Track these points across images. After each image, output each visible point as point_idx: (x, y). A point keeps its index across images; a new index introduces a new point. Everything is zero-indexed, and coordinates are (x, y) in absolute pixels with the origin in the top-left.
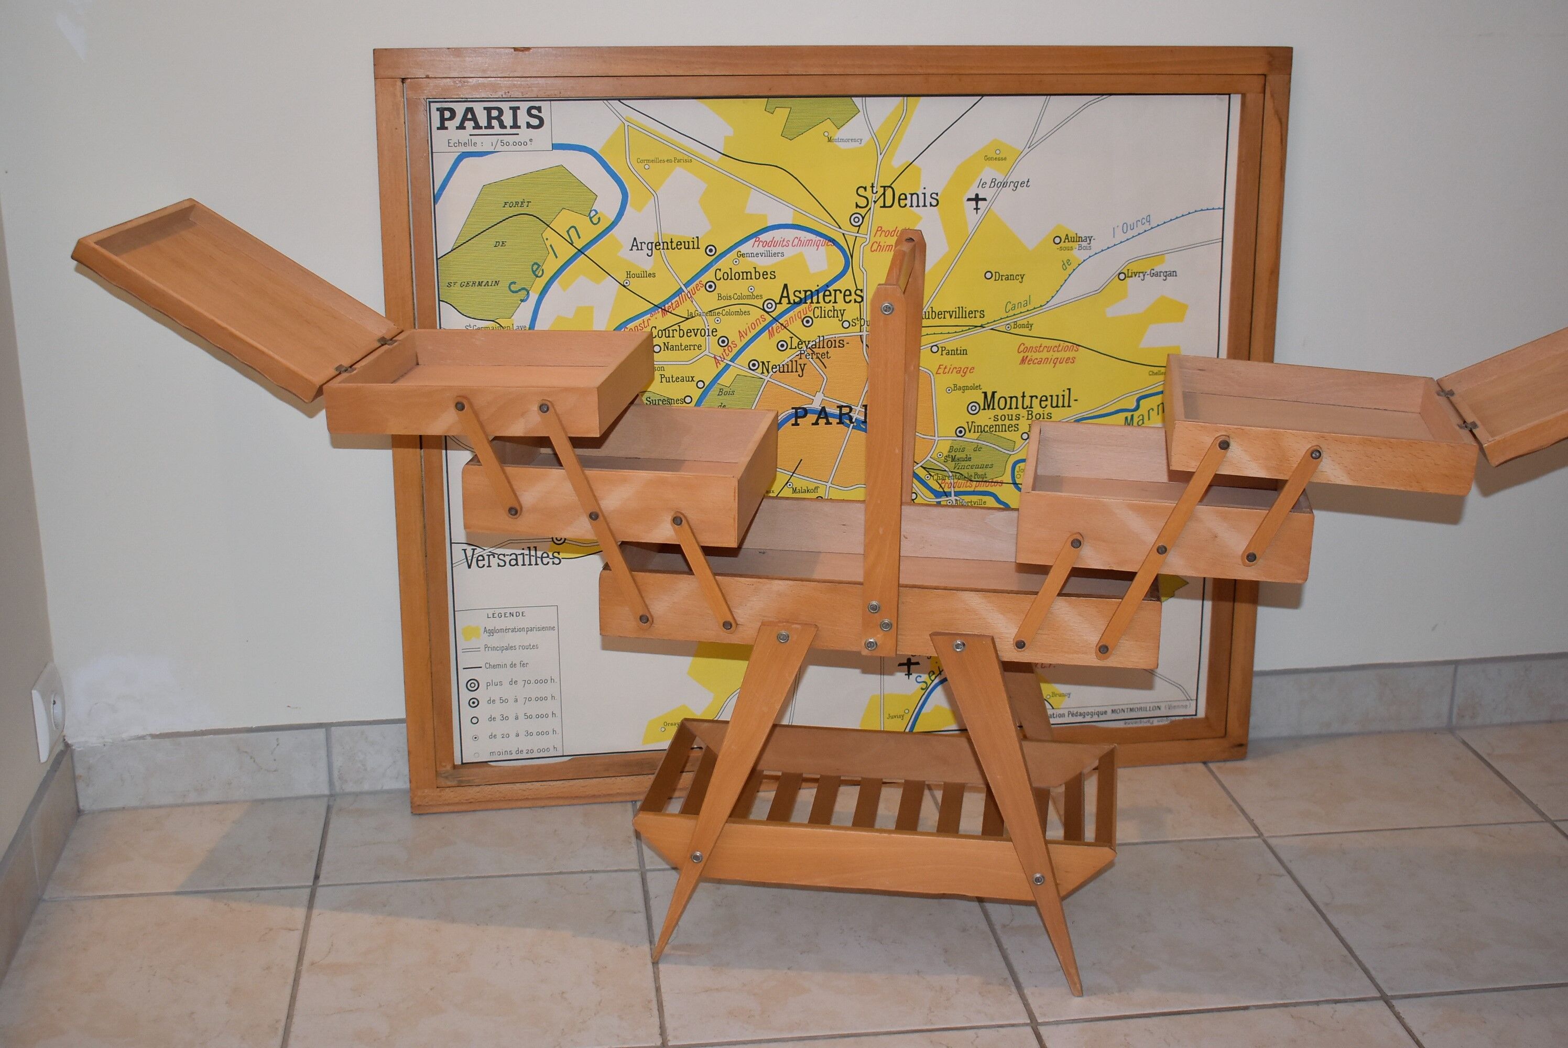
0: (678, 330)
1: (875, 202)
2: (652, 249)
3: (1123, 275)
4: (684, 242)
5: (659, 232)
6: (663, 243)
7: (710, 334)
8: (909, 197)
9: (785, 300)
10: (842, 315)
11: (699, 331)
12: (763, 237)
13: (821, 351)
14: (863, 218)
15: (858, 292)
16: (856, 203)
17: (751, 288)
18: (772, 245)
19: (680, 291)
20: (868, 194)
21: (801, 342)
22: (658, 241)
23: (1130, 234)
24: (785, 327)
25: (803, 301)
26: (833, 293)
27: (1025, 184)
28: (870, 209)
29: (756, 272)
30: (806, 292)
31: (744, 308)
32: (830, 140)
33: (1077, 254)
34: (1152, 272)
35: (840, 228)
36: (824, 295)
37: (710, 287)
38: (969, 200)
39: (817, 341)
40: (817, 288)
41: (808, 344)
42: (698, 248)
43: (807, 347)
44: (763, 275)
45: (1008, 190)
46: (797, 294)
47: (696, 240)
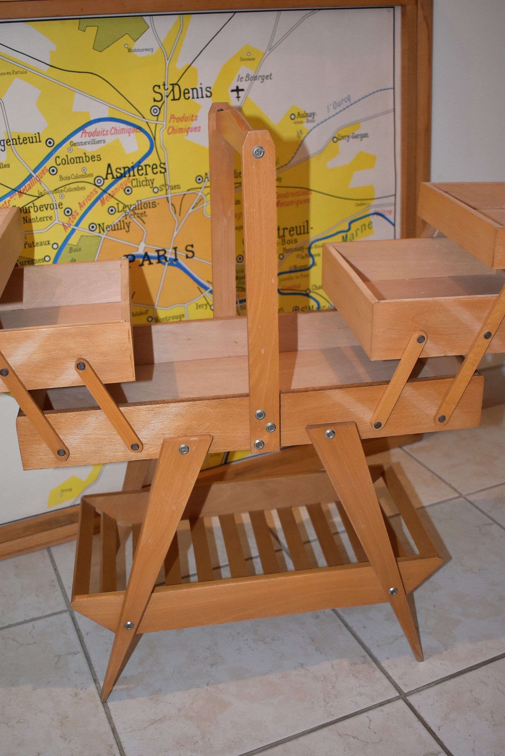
0: (33, 206)
1: (167, 96)
2: (4, 145)
3: (336, 139)
4: (29, 138)
5: (8, 132)
6: (13, 140)
7: (58, 207)
8: (191, 91)
9: (110, 176)
10: (152, 183)
11: (49, 206)
12: (88, 129)
13: (140, 211)
14: (160, 109)
15: (162, 165)
16: (154, 98)
17: (84, 169)
18: (96, 134)
19: (30, 177)
20: (162, 90)
21: (125, 206)
22: (7, 138)
23: (339, 109)
24: (112, 196)
25: (123, 175)
26: (144, 167)
27: (269, 77)
28: (164, 102)
29: (86, 157)
30: (124, 168)
31: (81, 185)
32: (130, 50)
33: (306, 126)
34: (354, 135)
35: (144, 118)
36: (138, 170)
37: (53, 171)
38: (233, 91)
39: (137, 204)
40: (132, 165)
41: (131, 207)
42: (40, 142)
43: (130, 209)
44: (92, 158)
45: (257, 82)
46: (118, 170)
47: (37, 135)
